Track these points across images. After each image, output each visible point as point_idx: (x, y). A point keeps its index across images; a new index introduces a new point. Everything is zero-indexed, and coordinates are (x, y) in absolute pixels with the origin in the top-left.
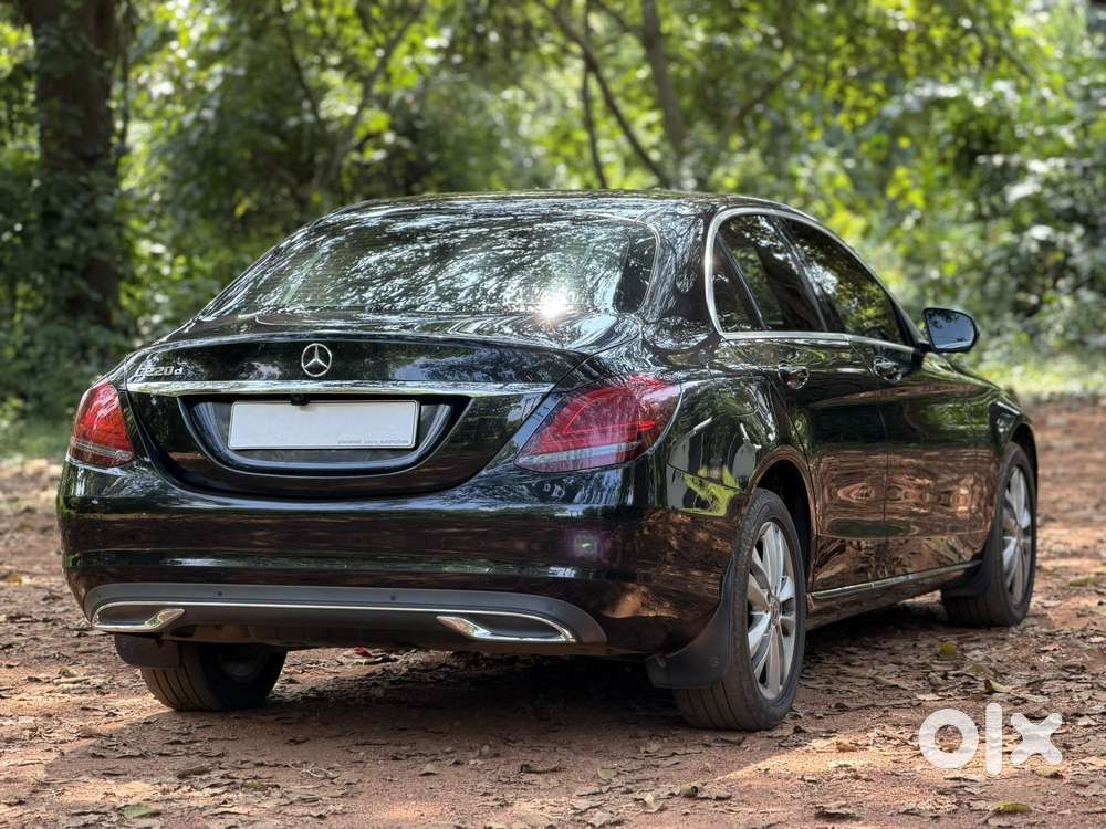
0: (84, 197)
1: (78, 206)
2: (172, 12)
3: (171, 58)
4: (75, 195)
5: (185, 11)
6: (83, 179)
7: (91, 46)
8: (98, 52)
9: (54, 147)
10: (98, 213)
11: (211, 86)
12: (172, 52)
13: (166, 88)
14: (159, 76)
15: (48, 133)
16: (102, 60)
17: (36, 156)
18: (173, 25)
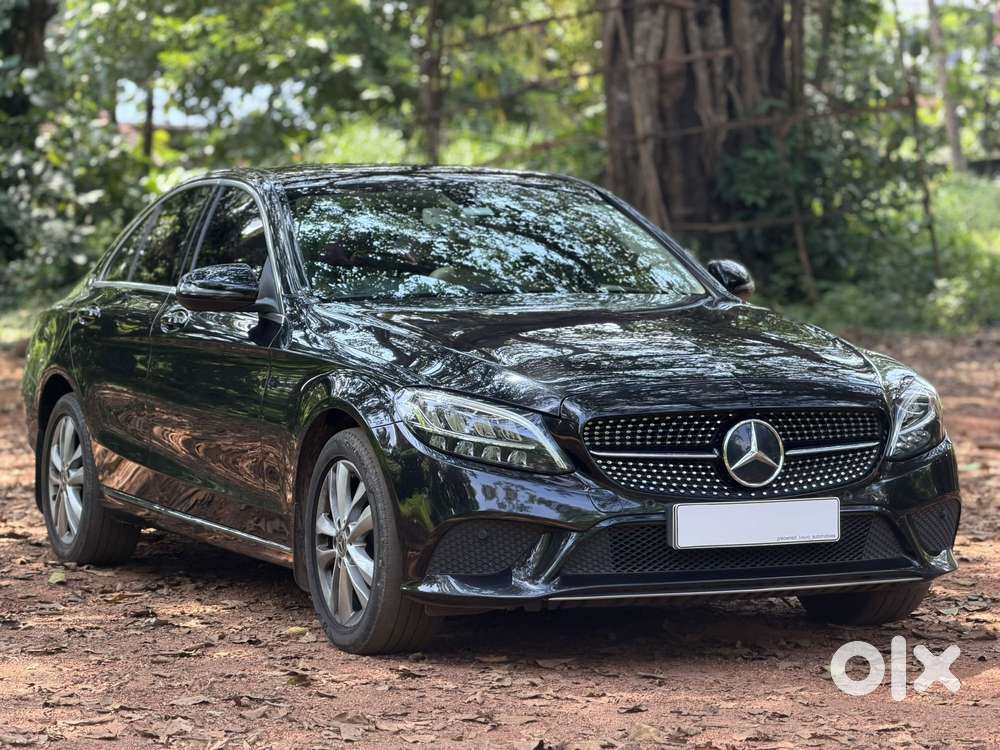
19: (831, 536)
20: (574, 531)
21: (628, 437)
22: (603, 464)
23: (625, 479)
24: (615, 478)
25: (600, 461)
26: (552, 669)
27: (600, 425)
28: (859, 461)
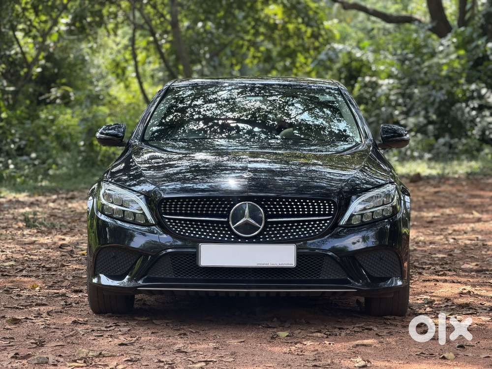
19: (291, 264)
20: (150, 255)
21: (189, 209)
22: (168, 222)
23: (179, 230)
24: (174, 229)
25: (167, 220)
26: (159, 325)
27: (170, 202)
28: (317, 227)
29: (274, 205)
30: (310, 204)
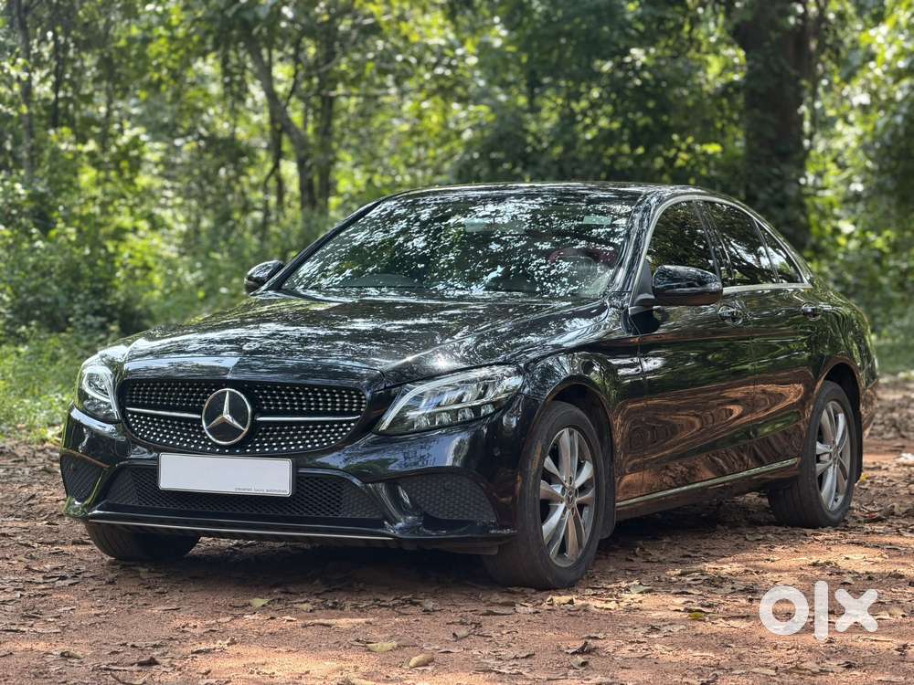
0: (776, 184)
1: (770, 191)
2: (875, 37)
3: (870, 75)
4: (769, 181)
5: (884, 37)
6: (776, 171)
7: (788, 68)
8: (793, 73)
9: (755, 145)
10: (786, 197)
11: (899, 96)
12: (870, 70)
13: (865, 99)
14: (858, 90)
15: (751, 135)
16: (798, 79)
17: (741, 152)
18: (874, 48)
19: (284, 491)
22: (131, 418)
23: (142, 430)
24: (136, 429)
25: (130, 415)
28: (335, 432)
29: (272, 395)
30: (328, 395)
